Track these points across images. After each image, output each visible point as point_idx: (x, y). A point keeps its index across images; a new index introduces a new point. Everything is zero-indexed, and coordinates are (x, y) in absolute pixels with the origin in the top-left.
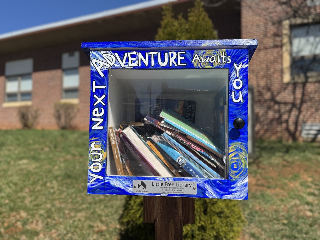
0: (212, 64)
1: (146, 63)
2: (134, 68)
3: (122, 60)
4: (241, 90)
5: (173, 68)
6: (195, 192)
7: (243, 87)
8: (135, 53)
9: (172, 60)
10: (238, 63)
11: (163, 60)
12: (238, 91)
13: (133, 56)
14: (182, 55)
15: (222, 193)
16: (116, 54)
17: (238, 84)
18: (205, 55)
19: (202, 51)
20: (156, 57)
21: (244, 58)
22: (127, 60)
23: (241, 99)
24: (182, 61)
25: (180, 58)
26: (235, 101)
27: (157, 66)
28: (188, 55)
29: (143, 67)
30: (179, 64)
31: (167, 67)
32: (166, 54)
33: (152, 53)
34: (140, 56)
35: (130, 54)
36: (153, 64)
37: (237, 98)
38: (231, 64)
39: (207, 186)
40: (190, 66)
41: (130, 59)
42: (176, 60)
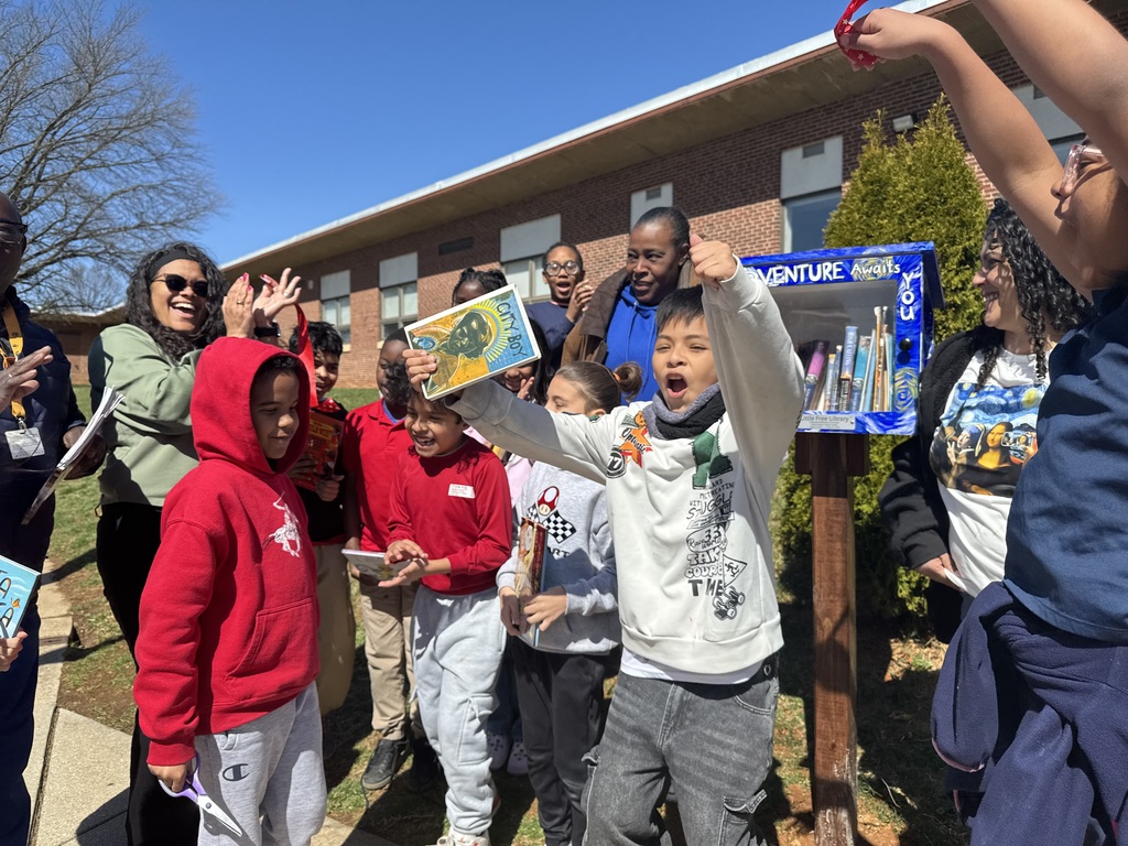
0: (876, 275)
1: (795, 280)
2: (780, 285)
3: (766, 276)
4: (911, 305)
5: (828, 281)
6: (853, 427)
7: (915, 301)
8: (781, 267)
9: (826, 272)
10: (908, 272)
11: (815, 273)
12: (908, 306)
13: (779, 271)
14: (838, 266)
15: (886, 427)
16: (759, 271)
17: (908, 297)
18: (867, 265)
19: (864, 260)
20: (806, 271)
21: (916, 266)
22: (772, 276)
23: (911, 316)
24: (839, 273)
25: (836, 270)
26: (904, 318)
27: (808, 280)
28: (847, 266)
29: (791, 282)
30: (835, 277)
31: (820, 282)
32: (819, 266)
33: (802, 267)
34: (787, 269)
35: (775, 269)
36: (802, 279)
37: (907, 314)
38: (900, 274)
39: (868, 420)
40: (849, 278)
41: (775, 275)
42: (831, 273)
